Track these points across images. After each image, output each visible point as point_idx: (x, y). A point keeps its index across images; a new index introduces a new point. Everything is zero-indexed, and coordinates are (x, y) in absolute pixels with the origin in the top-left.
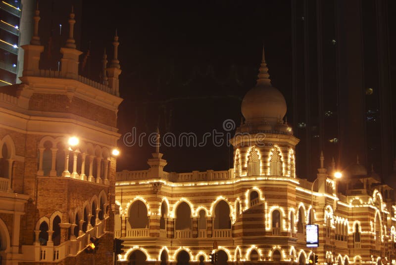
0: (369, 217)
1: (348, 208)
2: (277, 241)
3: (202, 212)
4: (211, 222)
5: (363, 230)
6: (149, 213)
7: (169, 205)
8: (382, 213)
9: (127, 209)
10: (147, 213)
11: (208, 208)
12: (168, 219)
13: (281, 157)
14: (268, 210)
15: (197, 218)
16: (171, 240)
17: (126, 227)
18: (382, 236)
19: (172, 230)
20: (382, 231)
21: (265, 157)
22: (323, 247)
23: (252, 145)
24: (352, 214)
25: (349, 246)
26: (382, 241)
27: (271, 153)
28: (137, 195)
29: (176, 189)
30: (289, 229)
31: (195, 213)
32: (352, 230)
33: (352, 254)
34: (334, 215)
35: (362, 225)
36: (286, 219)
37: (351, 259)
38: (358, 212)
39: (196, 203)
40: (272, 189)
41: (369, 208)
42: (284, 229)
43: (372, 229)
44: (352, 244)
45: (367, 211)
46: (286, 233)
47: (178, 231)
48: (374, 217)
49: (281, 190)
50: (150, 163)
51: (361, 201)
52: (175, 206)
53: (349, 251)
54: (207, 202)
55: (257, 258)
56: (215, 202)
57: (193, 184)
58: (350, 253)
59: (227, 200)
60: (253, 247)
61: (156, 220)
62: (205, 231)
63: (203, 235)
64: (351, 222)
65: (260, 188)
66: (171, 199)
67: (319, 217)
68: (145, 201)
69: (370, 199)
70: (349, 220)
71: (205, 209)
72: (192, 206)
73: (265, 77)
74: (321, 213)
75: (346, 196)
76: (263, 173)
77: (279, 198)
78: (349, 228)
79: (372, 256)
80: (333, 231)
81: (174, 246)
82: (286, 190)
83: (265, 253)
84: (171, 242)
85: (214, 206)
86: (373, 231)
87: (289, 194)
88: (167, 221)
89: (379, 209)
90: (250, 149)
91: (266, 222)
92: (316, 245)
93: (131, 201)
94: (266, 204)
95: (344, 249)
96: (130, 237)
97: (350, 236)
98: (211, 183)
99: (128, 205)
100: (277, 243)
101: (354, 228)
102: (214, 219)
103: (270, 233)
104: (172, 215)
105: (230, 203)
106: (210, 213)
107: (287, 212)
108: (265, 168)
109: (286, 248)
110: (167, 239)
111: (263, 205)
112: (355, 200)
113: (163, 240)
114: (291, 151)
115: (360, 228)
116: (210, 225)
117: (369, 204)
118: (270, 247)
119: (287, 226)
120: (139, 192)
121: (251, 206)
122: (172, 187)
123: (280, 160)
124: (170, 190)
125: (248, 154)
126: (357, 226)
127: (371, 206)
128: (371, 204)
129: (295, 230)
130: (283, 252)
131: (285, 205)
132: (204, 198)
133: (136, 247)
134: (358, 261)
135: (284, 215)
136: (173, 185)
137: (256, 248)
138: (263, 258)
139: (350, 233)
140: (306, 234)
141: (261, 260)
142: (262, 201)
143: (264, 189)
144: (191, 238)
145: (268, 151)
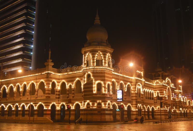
0: (163, 89)
1: (154, 85)
2: (99, 98)
3: (70, 86)
4: (74, 90)
5: (160, 95)
6: (46, 87)
7: (57, 84)
8: (171, 88)
9: (38, 86)
10: (45, 87)
11: (73, 84)
12: (56, 90)
13: (102, 57)
14: (95, 83)
15: (68, 89)
16: (58, 99)
17: (37, 94)
18: (172, 98)
19: (59, 95)
20: (171, 95)
21: (93, 57)
22: (135, 102)
23: (88, 52)
24: (156, 88)
25: (154, 102)
26: (172, 100)
27: (96, 55)
28: (42, 79)
29: (61, 76)
30: (106, 92)
31: (67, 87)
32: (156, 95)
33: (156, 106)
34: (143, 88)
35: (160, 93)
36: (105, 87)
37: (156, 108)
38: (158, 87)
39: (68, 82)
40: (97, 73)
41: (163, 85)
42: (104, 92)
43: (165, 94)
44: (156, 101)
45: (162, 86)
46: (105, 94)
47: (61, 95)
48: (167, 89)
49: (101, 73)
50: (46, 64)
51: (159, 82)
52: (60, 84)
53: (155, 104)
54: (72, 81)
55: (90, 107)
56: (75, 81)
57: (67, 74)
58: (155, 105)
59: (80, 80)
60: (88, 101)
61: (48, 90)
62: (72, 95)
63: (71, 96)
64: (155, 92)
65: (91, 72)
66: (58, 81)
67: (133, 88)
68: (44, 82)
69: (164, 81)
70: (154, 90)
71: (72, 84)
72: (66, 83)
73: (97, 21)
74: (135, 86)
75: (153, 80)
76: (92, 65)
77: (101, 77)
78: (154, 94)
79: (165, 106)
80: (142, 95)
81: (59, 102)
82: (104, 73)
83: (93, 104)
84: (58, 100)
85: (75, 83)
86: (166, 95)
87: (106, 75)
88: (56, 91)
89: (170, 86)
90: (87, 54)
91: (94, 89)
92: (121, 100)
93: (39, 82)
94: (94, 80)
95: (152, 103)
96: (39, 98)
97: (155, 98)
98: (74, 73)
99: (38, 84)
100: (99, 99)
101: (157, 94)
102: (75, 89)
103: (95, 94)
104: (58, 88)
105: (81, 81)
106: (73, 86)
107: (105, 84)
108: (93, 62)
109: (105, 102)
110: (56, 99)
111: (92, 81)
112: (157, 82)
113: (53, 100)
114: (108, 55)
115: (159, 94)
116: (73, 92)
117: (163, 83)
118: (96, 101)
119: (105, 91)
120: (42, 78)
121: (88, 81)
122: (59, 75)
123: (102, 58)
124: (58, 77)
125: (86, 57)
126: (158, 93)
127: (164, 84)
128: (164, 83)
129: (111, 93)
130: (103, 104)
131: (104, 80)
132: (71, 79)
133: (40, 103)
134: (159, 108)
135: (103, 85)
136: (59, 74)
137: (89, 102)
138: (92, 107)
139: (155, 96)
140: (117, 95)
141: (91, 108)
142: (92, 79)
143: (93, 73)
144: (66, 99)
145: (95, 54)
